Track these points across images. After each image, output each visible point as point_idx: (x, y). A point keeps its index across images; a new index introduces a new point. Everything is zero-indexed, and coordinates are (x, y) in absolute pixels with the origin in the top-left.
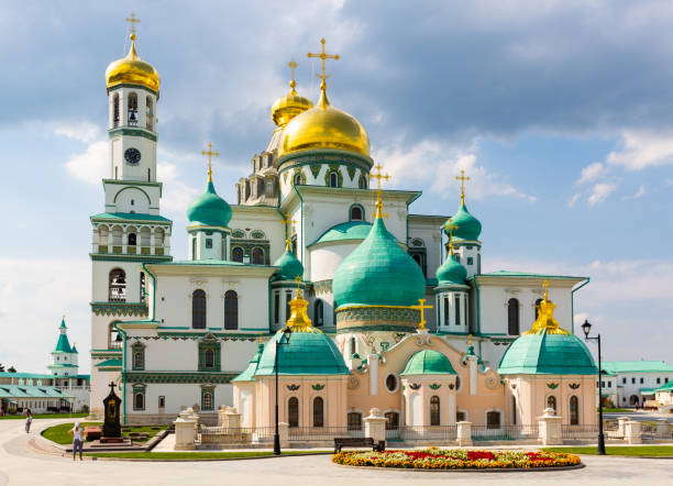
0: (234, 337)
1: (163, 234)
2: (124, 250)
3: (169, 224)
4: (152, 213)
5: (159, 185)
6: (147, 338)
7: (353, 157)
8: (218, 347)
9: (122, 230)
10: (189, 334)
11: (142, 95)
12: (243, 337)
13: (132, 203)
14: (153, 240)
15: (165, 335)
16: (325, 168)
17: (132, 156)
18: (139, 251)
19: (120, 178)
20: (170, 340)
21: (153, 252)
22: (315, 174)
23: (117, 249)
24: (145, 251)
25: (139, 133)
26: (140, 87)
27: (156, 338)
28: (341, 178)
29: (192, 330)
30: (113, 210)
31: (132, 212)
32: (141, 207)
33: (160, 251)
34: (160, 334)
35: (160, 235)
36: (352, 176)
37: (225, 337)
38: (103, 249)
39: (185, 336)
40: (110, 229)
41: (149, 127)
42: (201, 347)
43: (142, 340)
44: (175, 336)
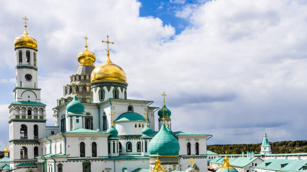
0: (96, 160)
1: (43, 110)
2: (27, 117)
3: (45, 106)
4: (38, 101)
5: (40, 90)
6: (63, 162)
7: (122, 84)
8: (90, 164)
9: (25, 109)
10: (80, 159)
11: (32, 52)
12: (99, 160)
13: (29, 97)
14: (39, 113)
15: (70, 160)
16: (112, 88)
17: (29, 77)
18: (33, 118)
19: (23, 86)
20: (72, 162)
21: (39, 118)
22: (109, 90)
23: (24, 117)
24: (35, 117)
25: (31, 68)
26: (31, 48)
27: (66, 162)
28: (118, 92)
29: (80, 158)
30: (21, 100)
31: (29, 101)
32: (33, 99)
33: (42, 117)
34: (68, 160)
35: (41, 111)
36: (122, 91)
37: (92, 160)
38: (17, 116)
39: (77, 160)
40: (21, 108)
41: (35, 65)
42: (83, 164)
43: (61, 163)
44: (74, 160)
